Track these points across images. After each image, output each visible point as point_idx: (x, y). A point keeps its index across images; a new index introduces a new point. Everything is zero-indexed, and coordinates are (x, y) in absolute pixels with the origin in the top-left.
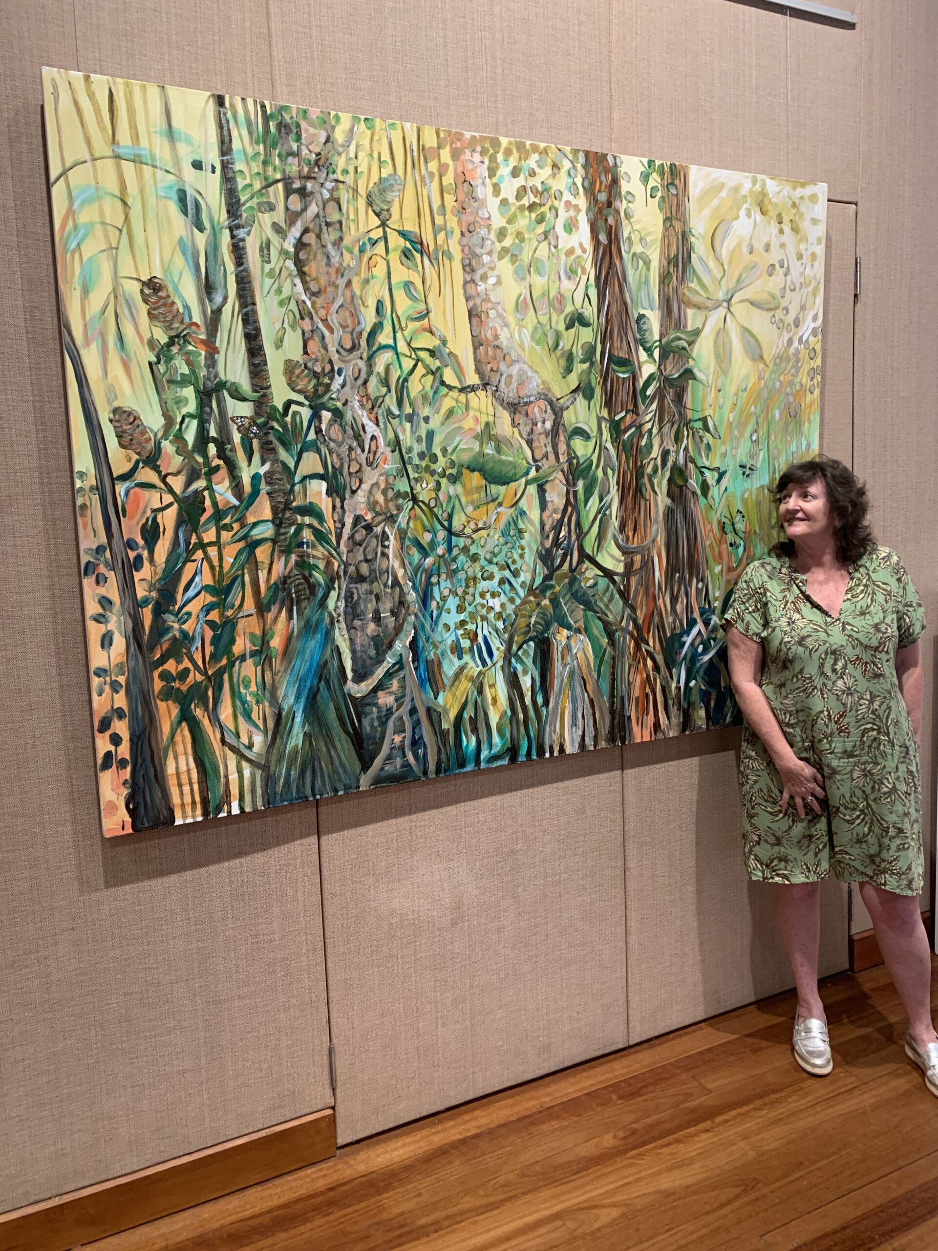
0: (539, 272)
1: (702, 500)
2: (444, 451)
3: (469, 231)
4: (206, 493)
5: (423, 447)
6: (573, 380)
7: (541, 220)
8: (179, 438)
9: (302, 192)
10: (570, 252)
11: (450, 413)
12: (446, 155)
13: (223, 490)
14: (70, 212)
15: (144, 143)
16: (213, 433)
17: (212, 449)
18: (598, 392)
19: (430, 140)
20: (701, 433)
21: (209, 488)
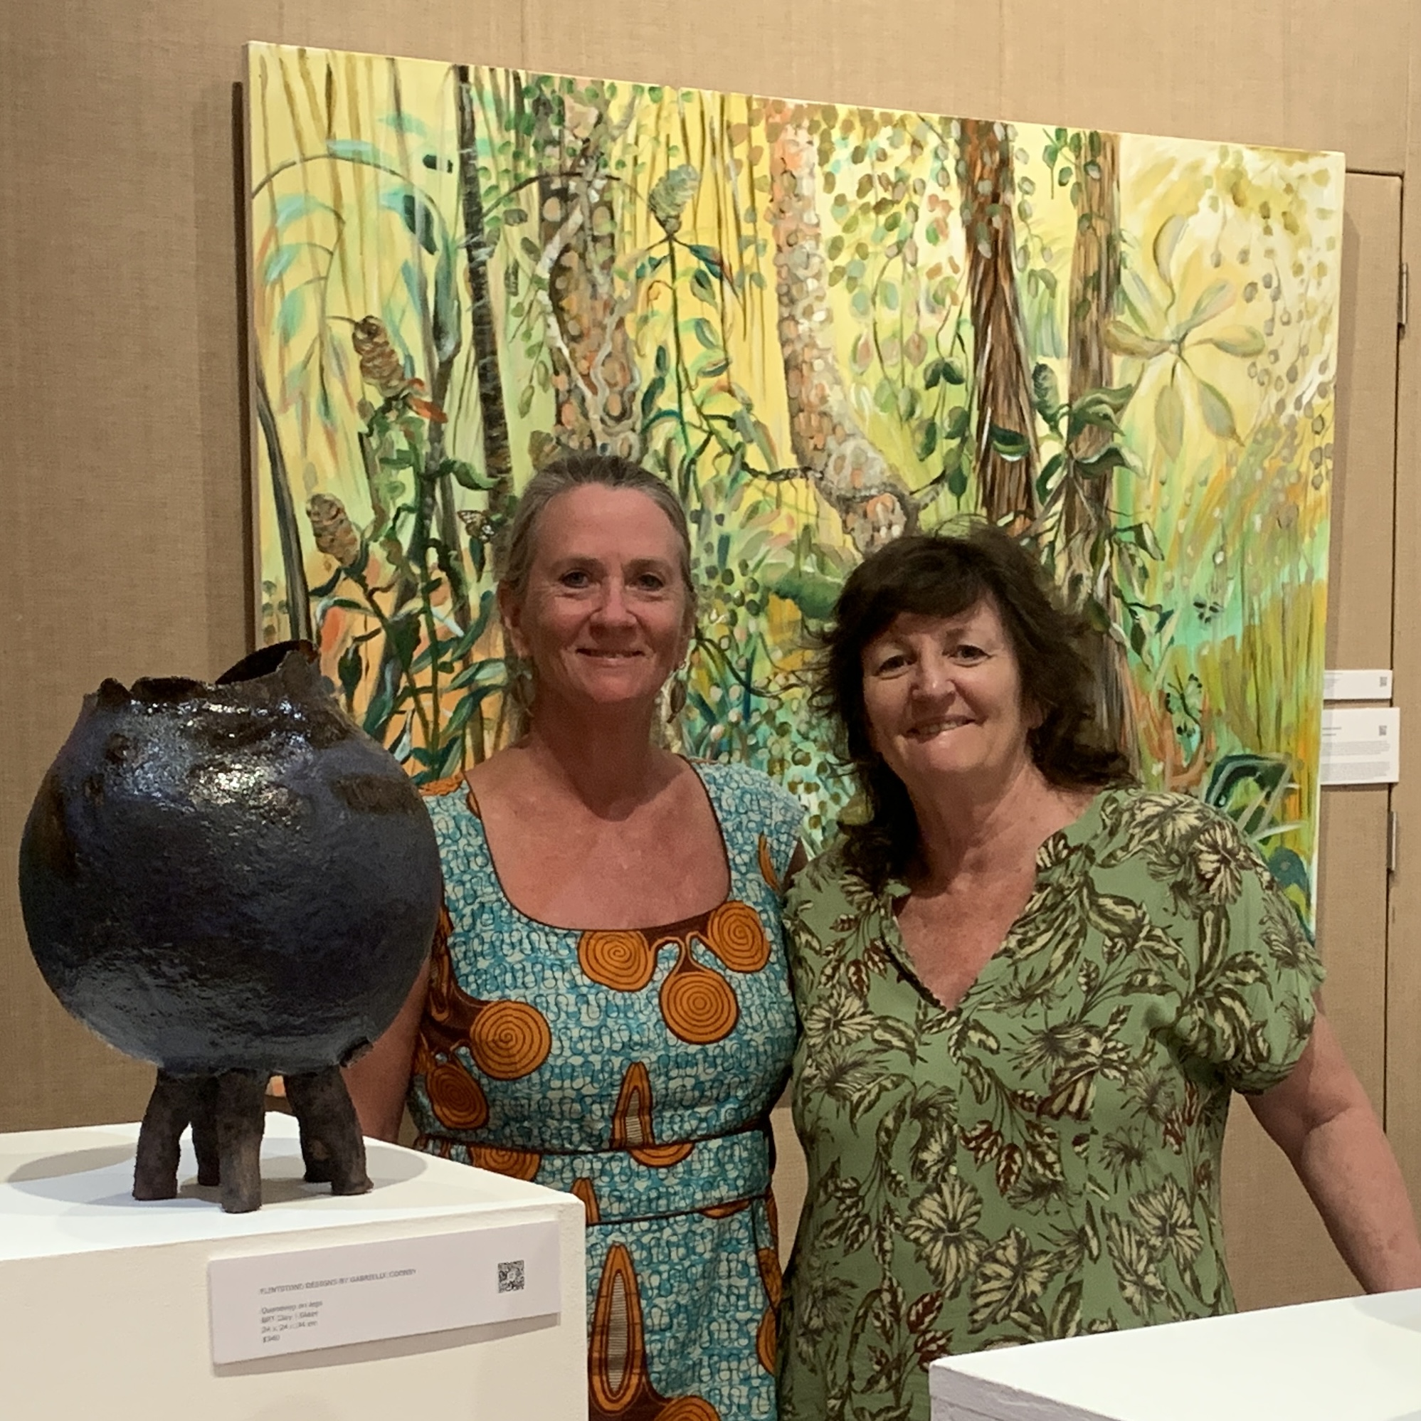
0: (888, 303)
1: (1132, 653)
2: (744, 566)
3: (789, 243)
4: (422, 618)
5: (714, 560)
6: (935, 464)
7: (892, 225)
8: (392, 540)
9: (564, 196)
10: (934, 272)
11: (754, 510)
12: (759, 134)
13: (444, 614)
14: (273, 232)
15: (366, 135)
16: (435, 534)
17: (433, 556)
18: (972, 482)
19: (738, 114)
20: (1133, 550)
21: (426, 610)
